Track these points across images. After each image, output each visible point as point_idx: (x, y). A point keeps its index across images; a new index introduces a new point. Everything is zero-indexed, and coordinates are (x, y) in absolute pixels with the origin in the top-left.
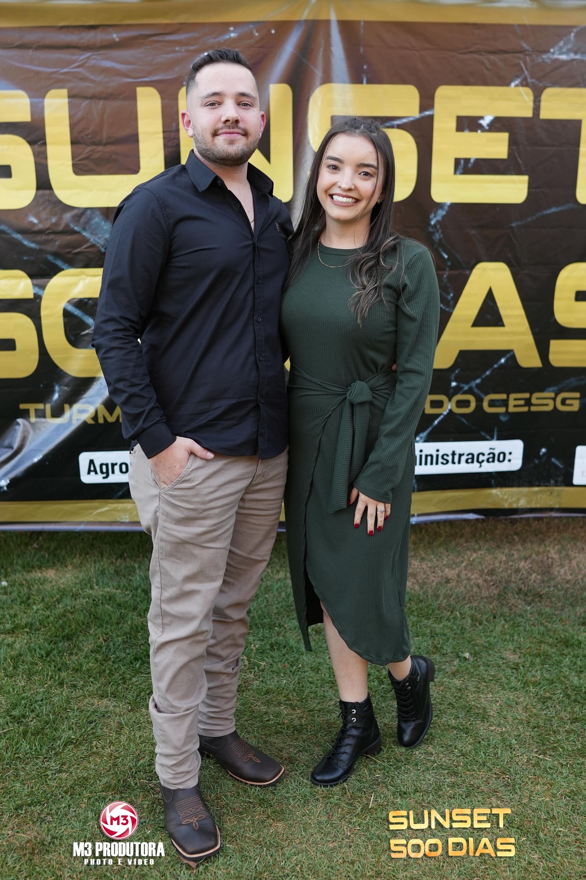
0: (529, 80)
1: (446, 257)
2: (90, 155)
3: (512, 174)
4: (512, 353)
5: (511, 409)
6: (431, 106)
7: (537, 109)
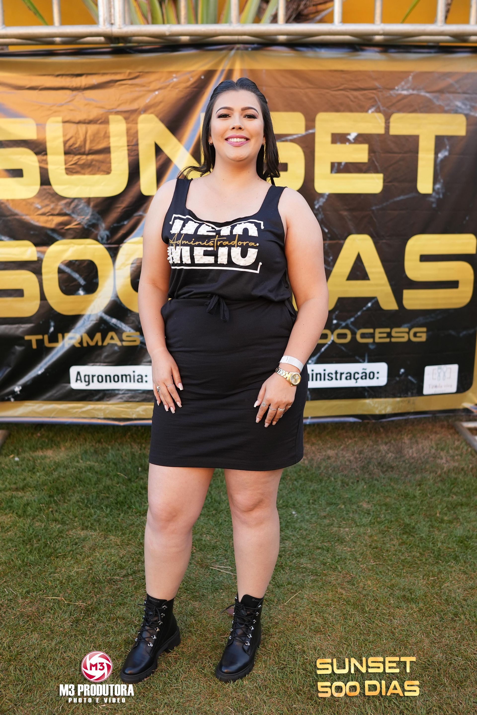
0: (382, 108)
1: (326, 231)
2: (77, 162)
3: (371, 173)
4: (375, 299)
5: (377, 340)
6: (313, 127)
7: (387, 128)
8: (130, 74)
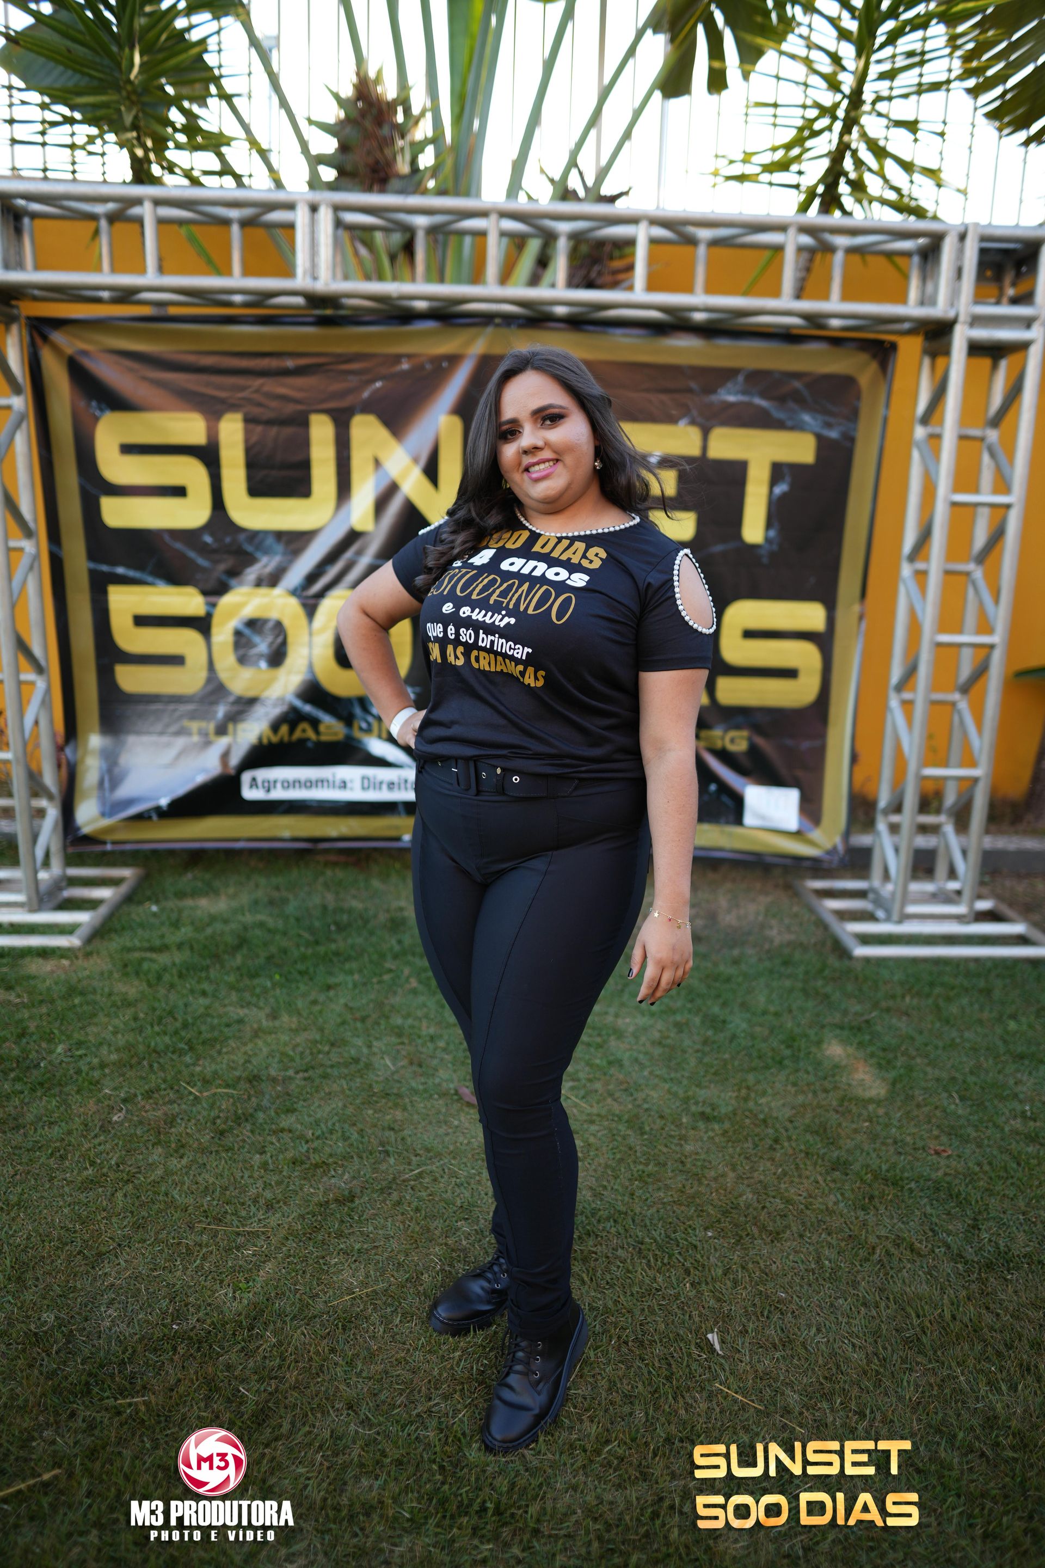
0: (698, 419)
2: (265, 478)
7: (705, 448)
8: (340, 355)
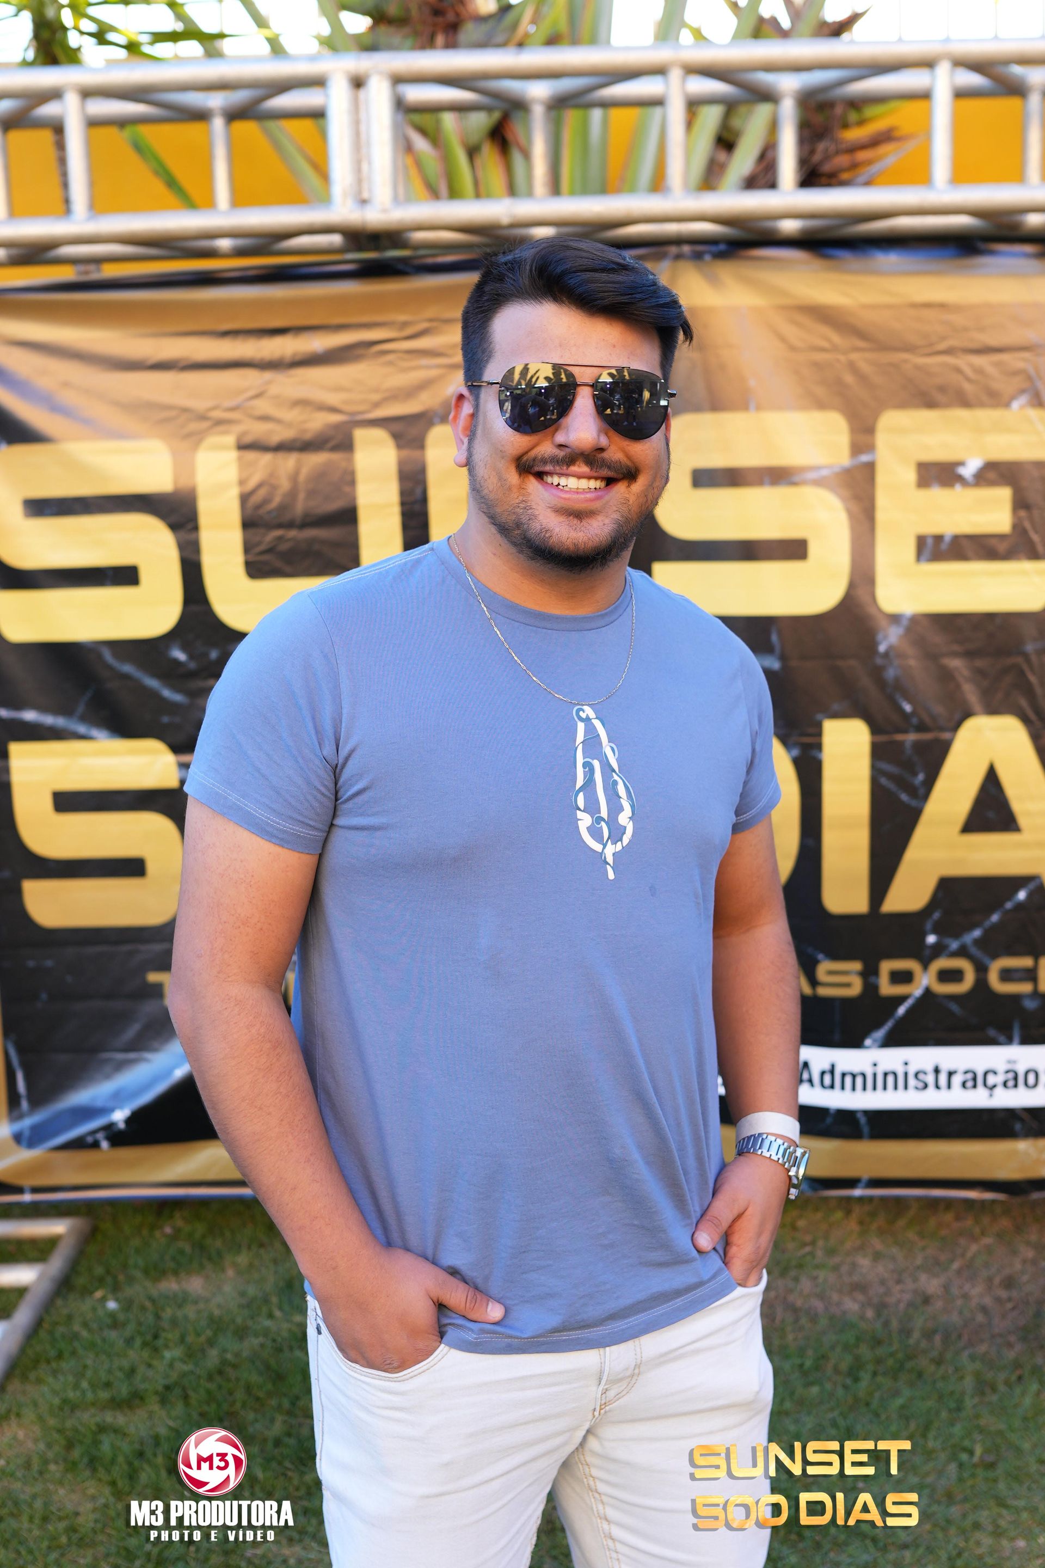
1: (908, 708)
3: (1019, 559)
4: (1038, 881)
6: (871, 448)
8: (405, 324)
